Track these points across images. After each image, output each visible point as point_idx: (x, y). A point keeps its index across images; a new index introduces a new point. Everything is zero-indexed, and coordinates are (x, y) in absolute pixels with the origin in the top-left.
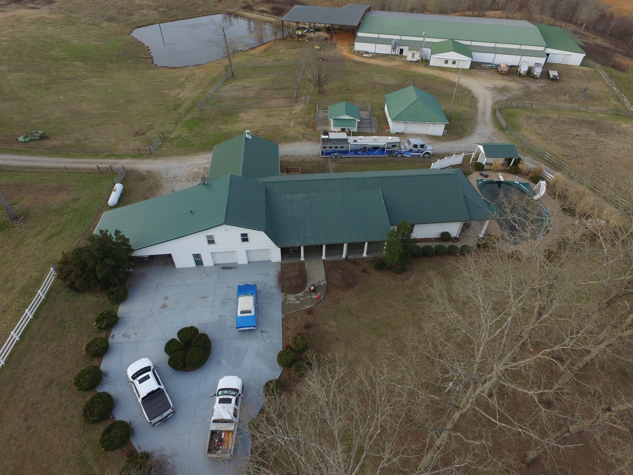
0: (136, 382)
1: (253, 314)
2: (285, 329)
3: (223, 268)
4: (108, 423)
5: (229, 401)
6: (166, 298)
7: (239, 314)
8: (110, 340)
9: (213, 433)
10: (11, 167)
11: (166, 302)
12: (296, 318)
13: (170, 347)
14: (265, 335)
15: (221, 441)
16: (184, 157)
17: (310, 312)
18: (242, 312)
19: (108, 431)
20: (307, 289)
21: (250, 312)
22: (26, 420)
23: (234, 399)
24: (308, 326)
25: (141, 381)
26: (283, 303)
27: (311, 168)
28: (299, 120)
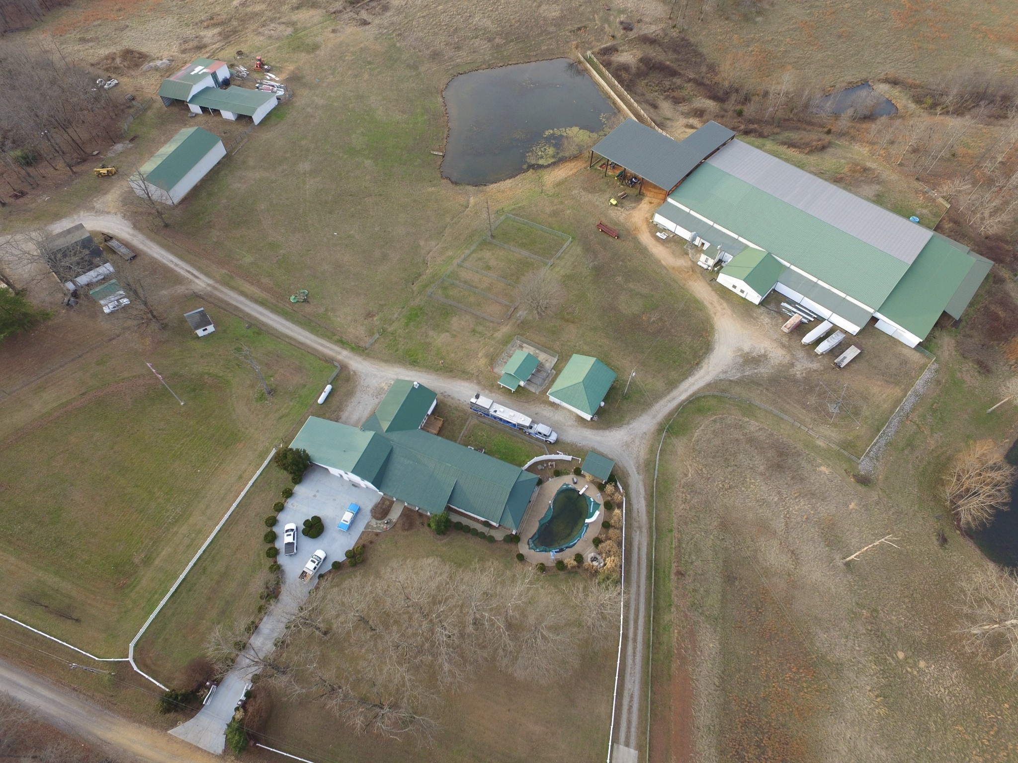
0: (286, 534)
1: (348, 524)
2: (360, 538)
3: (353, 485)
4: (271, 546)
5: (314, 562)
6: (318, 491)
7: (342, 521)
8: (286, 504)
9: (304, 571)
10: (280, 332)
11: (317, 494)
12: (368, 534)
13: (306, 523)
14: (349, 536)
15: (306, 576)
16: (383, 364)
17: (377, 534)
18: (344, 520)
19: (270, 549)
20: (383, 521)
21: (347, 522)
22: (246, 527)
23: (317, 562)
24: (371, 542)
25: (288, 535)
26: (368, 523)
27: (456, 418)
28: (492, 349)
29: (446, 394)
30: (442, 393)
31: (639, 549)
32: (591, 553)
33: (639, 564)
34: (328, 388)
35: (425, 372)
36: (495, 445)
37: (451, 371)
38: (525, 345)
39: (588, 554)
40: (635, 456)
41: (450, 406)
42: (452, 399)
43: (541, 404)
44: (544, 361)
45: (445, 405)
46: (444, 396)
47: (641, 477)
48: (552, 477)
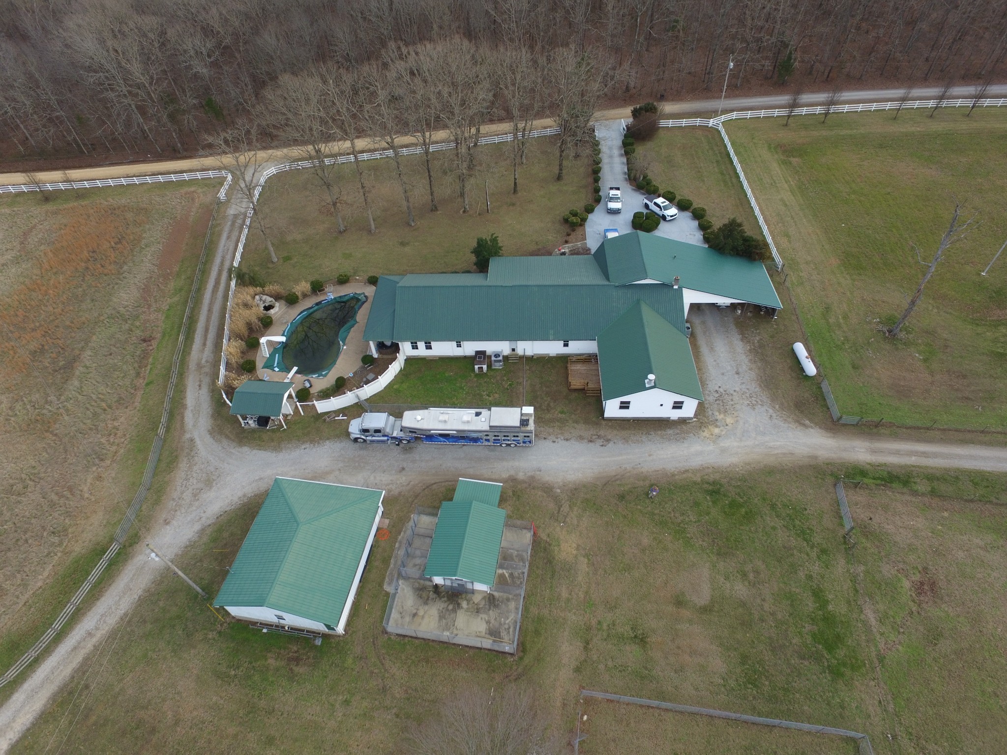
27: (552, 404)
28: (565, 594)
29: (600, 442)
30: (608, 441)
31: (204, 344)
32: (276, 313)
33: (207, 330)
34: (811, 369)
35: (673, 475)
36: (461, 388)
37: (622, 497)
38: (487, 643)
39: (279, 310)
40: (195, 468)
41: (577, 422)
42: (581, 438)
43: (400, 493)
44: (421, 613)
45: (587, 422)
46: (599, 437)
47: (188, 436)
48: (349, 379)
